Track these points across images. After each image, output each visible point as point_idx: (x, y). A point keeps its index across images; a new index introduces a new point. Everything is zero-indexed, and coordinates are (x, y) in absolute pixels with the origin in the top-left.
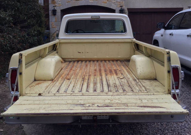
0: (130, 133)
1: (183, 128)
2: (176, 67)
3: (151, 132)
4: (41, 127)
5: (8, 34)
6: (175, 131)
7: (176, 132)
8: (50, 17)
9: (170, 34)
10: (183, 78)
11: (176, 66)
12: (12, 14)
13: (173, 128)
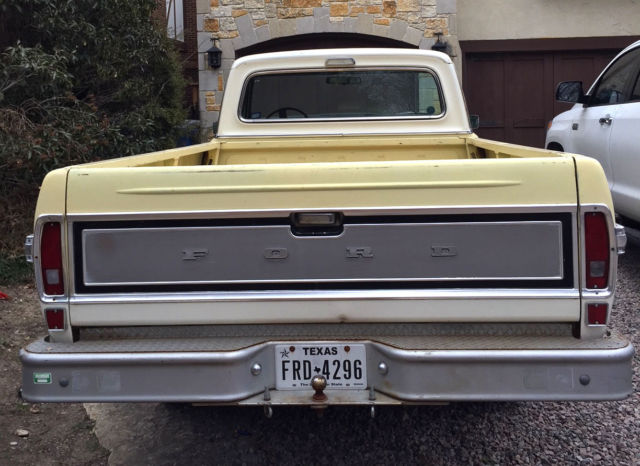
0: (448, 445)
1: (635, 433)
2: (598, 210)
3: (522, 444)
4: (150, 424)
5: (58, 126)
6: (608, 443)
7: (610, 446)
8: (202, 76)
9: (603, 121)
10: (621, 248)
11: (595, 207)
12: (70, 60)
13: (599, 433)
